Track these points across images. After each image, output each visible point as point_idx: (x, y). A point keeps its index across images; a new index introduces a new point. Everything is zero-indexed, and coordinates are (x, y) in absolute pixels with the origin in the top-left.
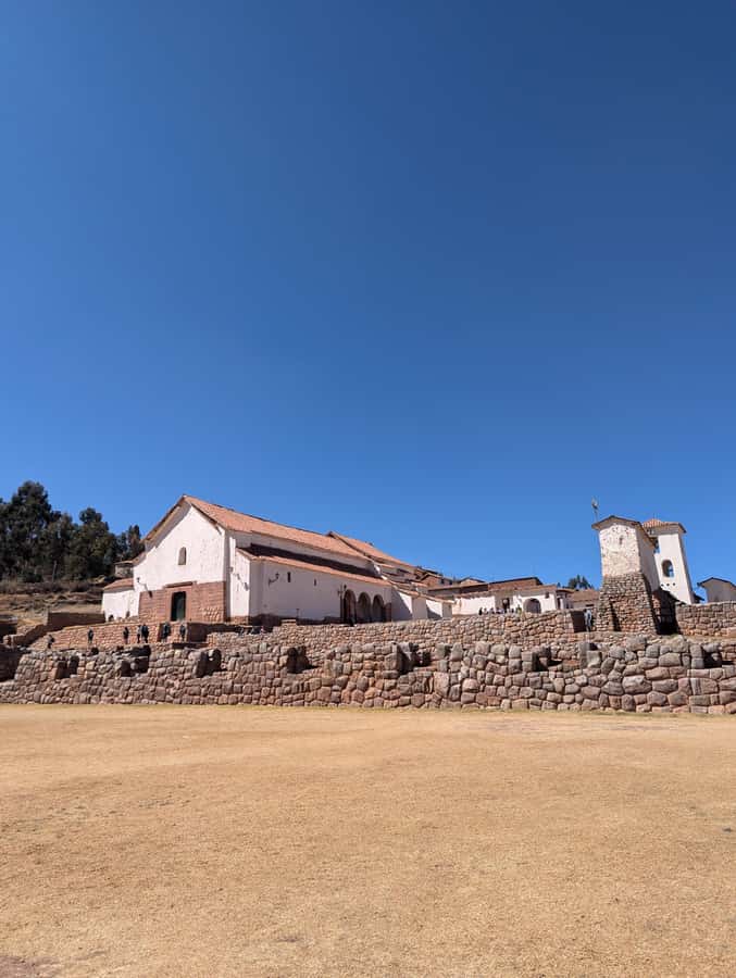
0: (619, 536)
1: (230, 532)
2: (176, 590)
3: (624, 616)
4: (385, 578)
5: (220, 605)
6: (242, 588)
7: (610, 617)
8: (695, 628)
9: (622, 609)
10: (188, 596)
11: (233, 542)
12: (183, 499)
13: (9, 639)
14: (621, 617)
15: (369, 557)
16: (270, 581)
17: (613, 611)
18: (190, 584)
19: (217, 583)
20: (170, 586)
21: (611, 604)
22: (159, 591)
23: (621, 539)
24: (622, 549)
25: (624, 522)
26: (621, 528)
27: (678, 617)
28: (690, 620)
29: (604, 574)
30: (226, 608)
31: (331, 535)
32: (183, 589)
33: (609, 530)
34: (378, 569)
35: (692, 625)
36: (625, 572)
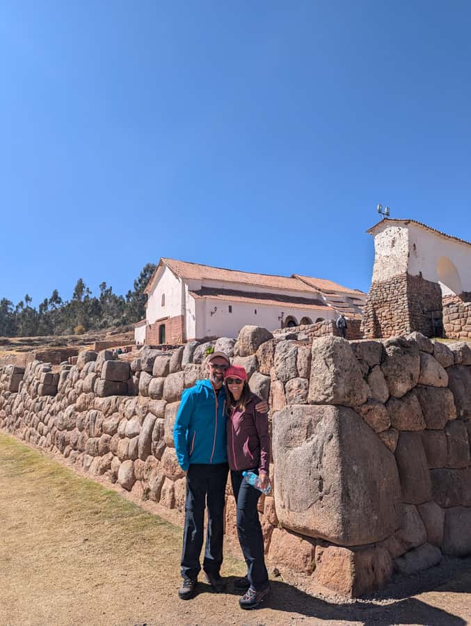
0: (391, 239)
1: (185, 280)
2: (160, 323)
3: (385, 322)
4: (329, 305)
5: (180, 332)
6: (192, 318)
7: (371, 324)
8: (461, 330)
9: (384, 314)
10: (166, 326)
11: (187, 287)
12: (161, 260)
13: (71, 359)
14: (383, 323)
15: (319, 290)
16: (212, 313)
17: (375, 317)
18: (166, 318)
19: (178, 317)
20: (158, 321)
21: (374, 310)
22: (153, 325)
23: (393, 242)
24: (394, 252)
25: (397, 222)
26: (394, 229)
27: (445, 318)
28: (457, 322)
29: (373, 281)
30: (184, 334)
31: (293, 277)
32: (164, 322)
33: (383, 234)
34: (325, 299)
35: (457, 327)
36: (392, 276)
